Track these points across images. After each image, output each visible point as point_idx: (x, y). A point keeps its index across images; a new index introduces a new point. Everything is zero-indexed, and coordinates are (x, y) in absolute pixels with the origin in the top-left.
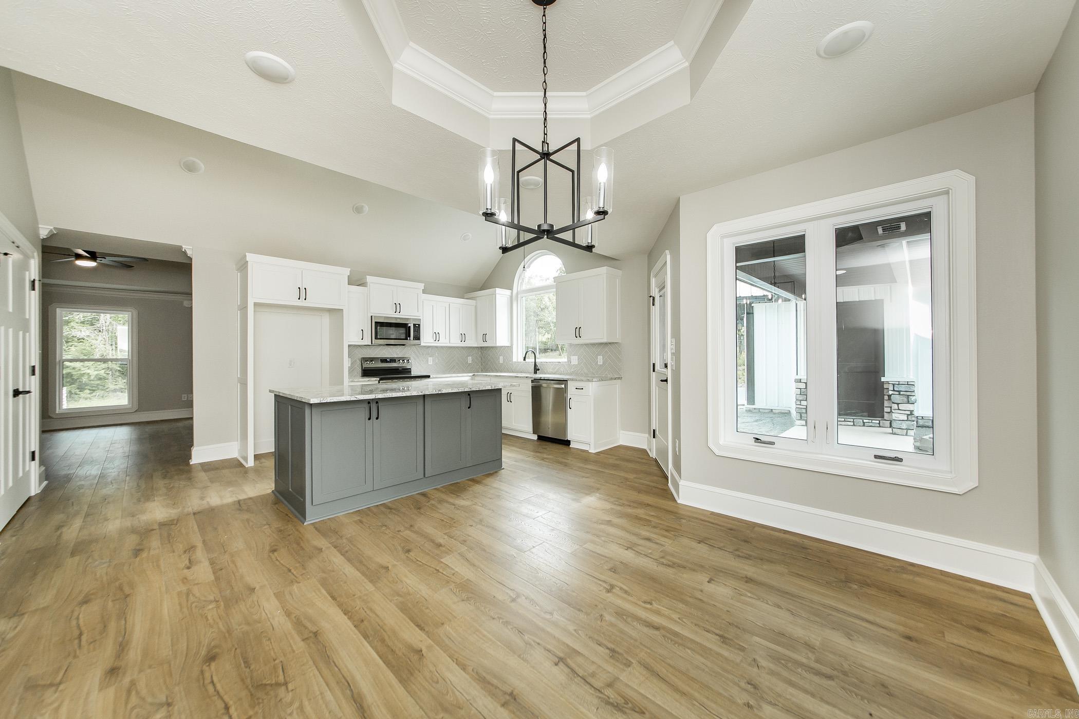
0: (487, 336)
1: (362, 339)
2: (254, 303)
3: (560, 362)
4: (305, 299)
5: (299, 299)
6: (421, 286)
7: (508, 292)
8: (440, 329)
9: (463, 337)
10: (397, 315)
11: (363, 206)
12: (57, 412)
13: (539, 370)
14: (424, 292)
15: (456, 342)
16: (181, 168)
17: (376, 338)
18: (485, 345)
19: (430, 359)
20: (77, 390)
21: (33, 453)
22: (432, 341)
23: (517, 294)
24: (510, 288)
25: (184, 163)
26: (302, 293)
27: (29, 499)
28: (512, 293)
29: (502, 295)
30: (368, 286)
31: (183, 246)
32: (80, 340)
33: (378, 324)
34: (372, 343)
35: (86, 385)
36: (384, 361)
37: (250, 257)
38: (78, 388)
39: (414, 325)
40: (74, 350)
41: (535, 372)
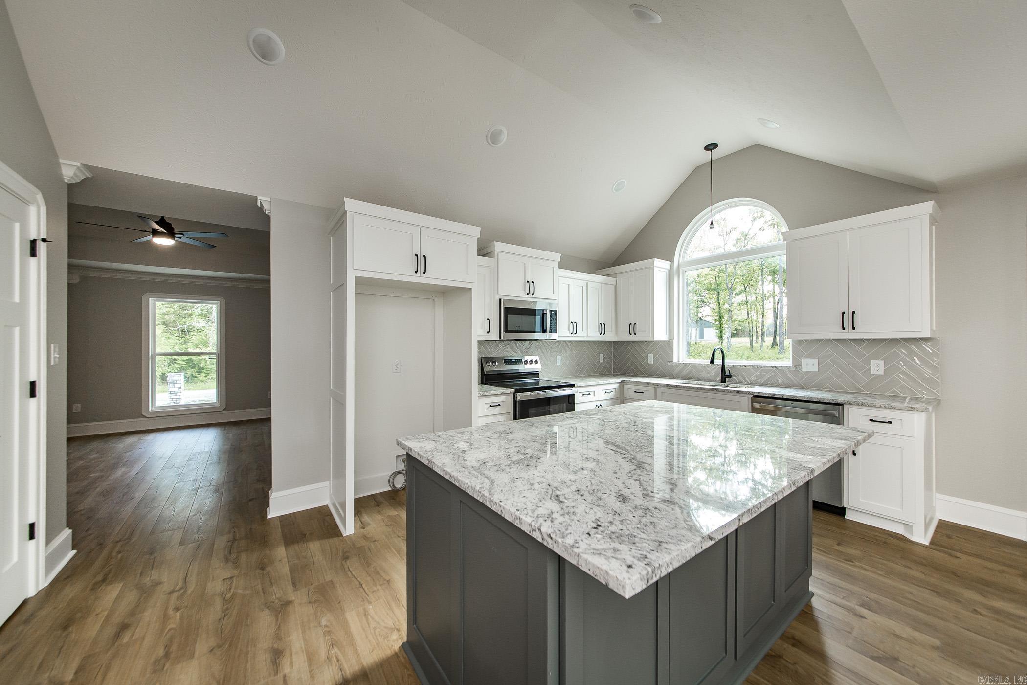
0: (637, 327)
1: (488, 332)
2: (355, 277)
3: (776, 367)
4: (424, 273)
5: (416, 272)
6: (557, 257)
7: (666, 264)
8: (576, 317)
9: (603, 327)
10: (529, 299)
11: (501, 130)
12: (150, 411)
13: (730, 376)
14: (561, 266)
15: (594, 335)
16: (250, 49)
17: (506, 331)
18: (633, 338)
19: (559, 357)
20: (196, 374)
21: (32, 526)
22: (568, 334)
23: (678, 267)
24: (670, 258)
25: (254, 41)
26: (420, 262)
27: (25, 603)
28: (671, 266)
29: (660, 266)
30: (496, 257)
31: (259, 198)
32: (199, 330)
33: (509, 311)
34: (500, 338)
35: (203, 369)
36: (509, 362)
37: (351, 205)
38: (197, 372)
39: (551, 311)
40: (194, 338)
41: (723, 380)
